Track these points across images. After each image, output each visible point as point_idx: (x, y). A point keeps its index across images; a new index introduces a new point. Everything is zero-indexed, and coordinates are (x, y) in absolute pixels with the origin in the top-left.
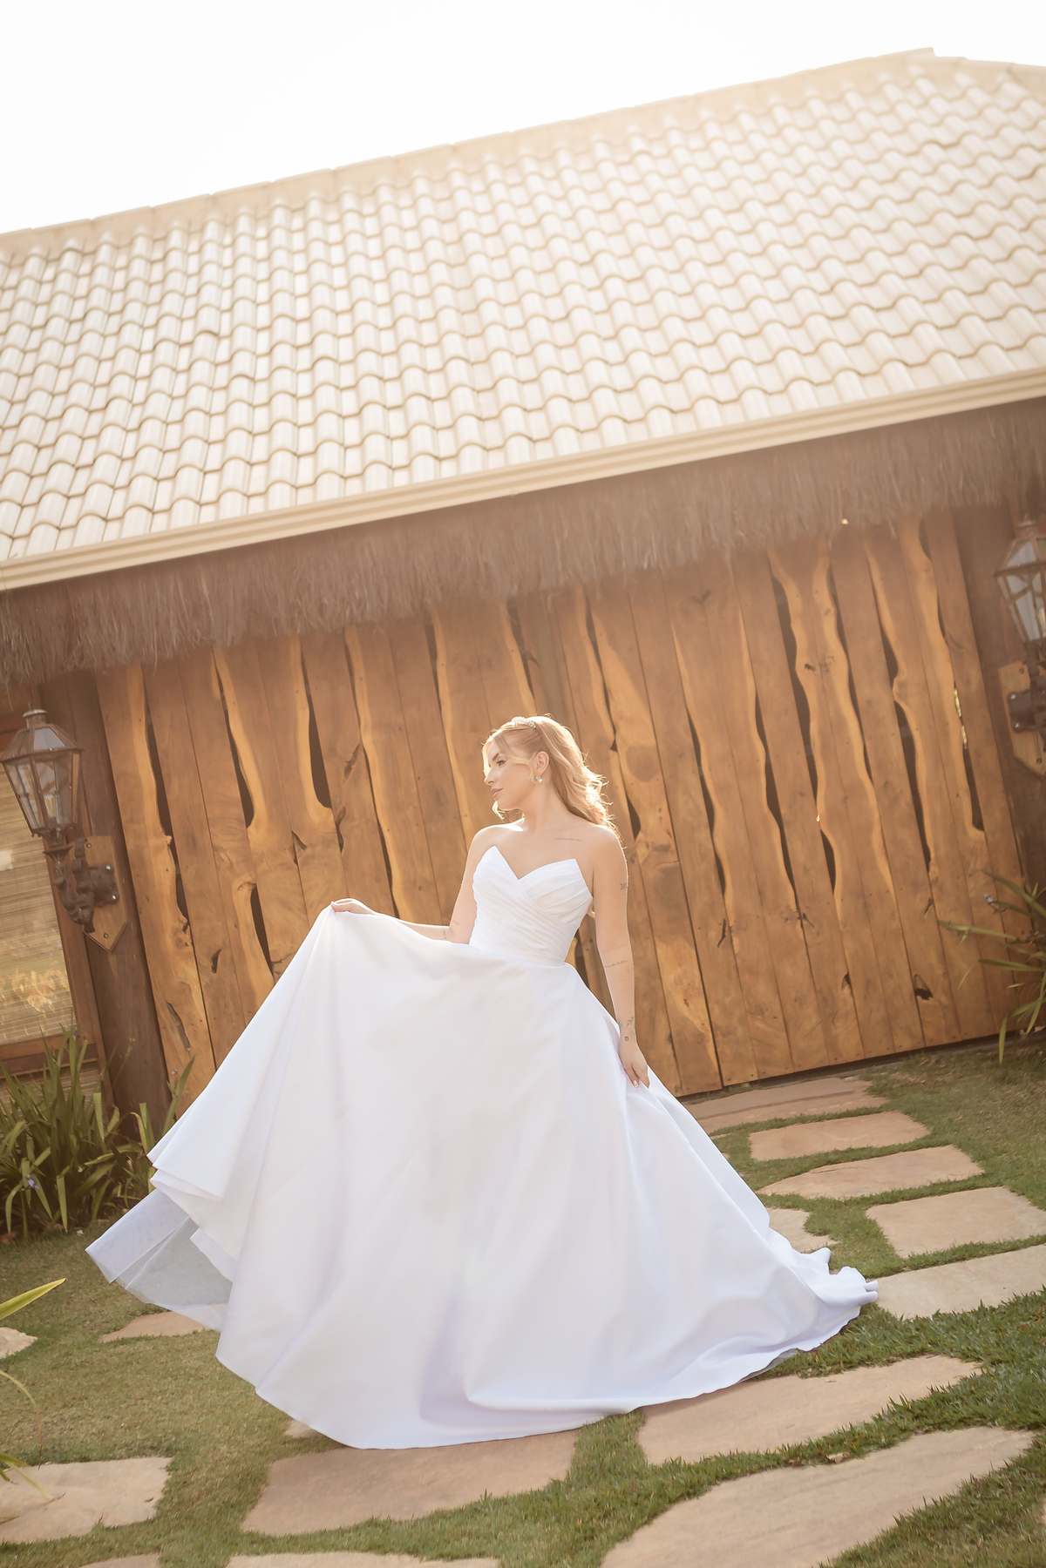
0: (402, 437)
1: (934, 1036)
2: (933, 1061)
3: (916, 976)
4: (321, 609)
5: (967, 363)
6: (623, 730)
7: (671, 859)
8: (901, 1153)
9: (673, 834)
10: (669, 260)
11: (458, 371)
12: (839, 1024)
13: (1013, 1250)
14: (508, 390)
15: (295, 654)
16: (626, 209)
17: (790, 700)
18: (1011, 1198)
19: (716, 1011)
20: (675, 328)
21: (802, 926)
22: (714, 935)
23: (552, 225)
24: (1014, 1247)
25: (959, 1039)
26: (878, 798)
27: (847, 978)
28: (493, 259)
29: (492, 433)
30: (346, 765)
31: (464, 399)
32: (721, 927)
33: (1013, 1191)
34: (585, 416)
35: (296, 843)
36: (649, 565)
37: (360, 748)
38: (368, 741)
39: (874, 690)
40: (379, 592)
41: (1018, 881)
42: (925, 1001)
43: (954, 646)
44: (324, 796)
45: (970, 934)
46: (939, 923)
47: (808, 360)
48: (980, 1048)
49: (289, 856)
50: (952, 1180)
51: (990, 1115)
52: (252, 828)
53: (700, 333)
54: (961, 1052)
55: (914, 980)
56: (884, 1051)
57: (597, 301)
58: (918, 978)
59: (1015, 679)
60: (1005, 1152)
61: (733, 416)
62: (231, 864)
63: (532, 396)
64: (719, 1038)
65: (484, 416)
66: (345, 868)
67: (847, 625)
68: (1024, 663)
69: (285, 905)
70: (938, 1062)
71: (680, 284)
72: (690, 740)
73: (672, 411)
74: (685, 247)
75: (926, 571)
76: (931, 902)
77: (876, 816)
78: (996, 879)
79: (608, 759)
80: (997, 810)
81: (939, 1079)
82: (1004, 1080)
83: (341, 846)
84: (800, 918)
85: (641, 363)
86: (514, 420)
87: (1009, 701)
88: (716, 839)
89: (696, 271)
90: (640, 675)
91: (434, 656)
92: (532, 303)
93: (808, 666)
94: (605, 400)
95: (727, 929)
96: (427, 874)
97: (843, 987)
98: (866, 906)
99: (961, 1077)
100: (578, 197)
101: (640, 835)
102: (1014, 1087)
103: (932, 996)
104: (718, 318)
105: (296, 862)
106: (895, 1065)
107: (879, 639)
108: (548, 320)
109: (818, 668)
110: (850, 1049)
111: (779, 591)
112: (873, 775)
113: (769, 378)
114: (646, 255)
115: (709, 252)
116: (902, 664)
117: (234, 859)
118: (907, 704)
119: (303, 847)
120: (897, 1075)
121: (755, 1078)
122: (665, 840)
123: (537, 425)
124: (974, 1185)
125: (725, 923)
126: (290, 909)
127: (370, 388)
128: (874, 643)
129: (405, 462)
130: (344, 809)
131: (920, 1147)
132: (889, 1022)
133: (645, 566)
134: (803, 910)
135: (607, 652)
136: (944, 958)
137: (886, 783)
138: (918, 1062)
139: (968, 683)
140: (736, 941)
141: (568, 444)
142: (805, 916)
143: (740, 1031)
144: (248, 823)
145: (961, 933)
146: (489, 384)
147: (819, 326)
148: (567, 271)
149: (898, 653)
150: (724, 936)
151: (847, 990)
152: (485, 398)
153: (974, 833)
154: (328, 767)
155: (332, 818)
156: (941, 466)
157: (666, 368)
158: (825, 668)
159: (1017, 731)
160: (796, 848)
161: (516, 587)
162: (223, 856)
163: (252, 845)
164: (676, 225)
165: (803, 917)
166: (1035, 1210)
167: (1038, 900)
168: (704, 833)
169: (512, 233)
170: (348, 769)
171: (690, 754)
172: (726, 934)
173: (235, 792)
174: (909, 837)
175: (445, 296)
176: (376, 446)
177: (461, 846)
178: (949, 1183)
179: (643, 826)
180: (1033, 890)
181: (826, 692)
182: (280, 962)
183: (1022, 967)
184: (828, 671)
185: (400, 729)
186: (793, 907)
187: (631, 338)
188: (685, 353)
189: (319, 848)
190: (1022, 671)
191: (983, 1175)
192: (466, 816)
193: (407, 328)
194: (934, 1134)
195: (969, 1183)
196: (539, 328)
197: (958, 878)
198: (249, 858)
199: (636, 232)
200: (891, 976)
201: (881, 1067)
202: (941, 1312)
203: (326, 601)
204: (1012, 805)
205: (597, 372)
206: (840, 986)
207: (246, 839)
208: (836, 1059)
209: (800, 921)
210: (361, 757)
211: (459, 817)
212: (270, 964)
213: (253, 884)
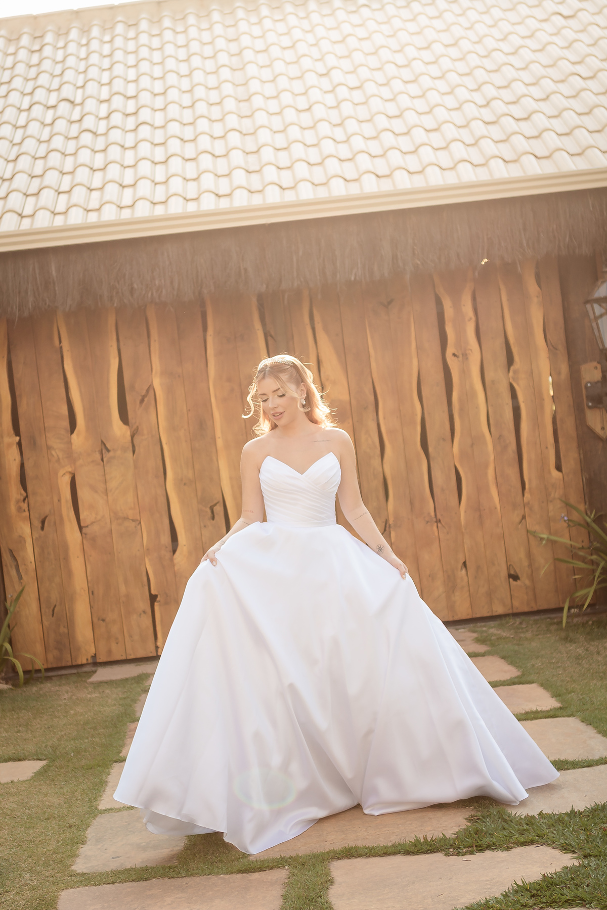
0: (194, 180)
1: (520, 605)
2: (518, 623)
3: (510, 565)
4: (132, 291)
5: (576, 158)
8: (501, 687)
10: (379, 77)
11: (234, 139)
12: (457, 594)
13: (588, 766)
14: (267, 154)
15: (111, 320)
16: (352, 42)
17: (440, 377)
18: (582, 726)
20: (382, 121)
21: (437, 527)
23: (302, 48)
24: (589, 764)
25: (535, 609)
26: (494, 446)
27: (465, 564)
28: (262, 67)
29: (255, 182)
30: (140, 398)
31: (237, 157)
32: (384, 524)
33: (583, 722)
34: (318, 175)
35: (104, 448)
36: (355, 279)
37: (151, 388)
38: (157, 383)
39: (497, 374)
40: (172, 283)
41: (582, 507)
42: (515, 583)
43: (552, 348)
44: (124, 417)
45: (548, 540)
46: (528, 531)
47: (470, 149)
48: (549, 616)
49: (98, 456)
50: (539, 710)
51: (560, 664)
52: (74, 436)
53: (398, 126)
54: (536, 617)
55: (508, 568)
56: (485, 613)
57: (330, 100)
58: (511, 567)
59: (591, 373)
60: (574, 692)
61: (418, 182)
62: (59, 459)
63: (283, 159)
65: (250, 170)
66: (136, 467)
67: (482, 328)
68: (598, 363)
69: (94, 489)
70: (521, 623)
71: (386, 93)
72: (372, 398)
73: (378, 176)
74: (391, 69)
75: (537, 297)
76: (524, 517)
77: (492, 458)
78: (568, 505)
80: (571, 460)
81: (522, 635)
82: (567, 639)
83: (134, 452)
85: (358, 143)
86: (270, 173)
87: (586, 387)
88: (385, 466)
89: (397, 85)
90: (342, 352)
91: (205, 329)
92: (286, 98)
93: (454, 355)
94: (333, 166)
95: (387, 525)
96: (190, 475)
97: (461, 569)
98: (480, 516)
99: (537, 635)
100: (320, 31)
102: (574, 645)
103: (519, 580)
104: (411, 117)
105: (102, 460)
106: (492, 623)
107: (502, 339)
108: (297, 110)
109: (461, 356)
111: (439, 303)
112: (492, 429)
113: (444, 159)
114: (364, 73)
115: (406, 74)
116: (516, 358)
117: (61, 455)
118: (518, 384)
119: (108, 451)
120: (493, 630)
123: (286, 179)
124: (555, 715)
125: (386, 522)
126: (96, 492)
127: (174, 146)
128: (499, 342)
129: (195, 196)
130: (138, 427)
131: (514, 684)
132: (490, 594)
133: (353, 279)
134: (439, 517)
135: (322, 336)
136: (529, 555)
137: (500, 436)
138: (507, 623)
139: (559, 373)
140: (393, 534)
141: (306, 193)
142: (440, 521)
144: (72, 432)
145: (542, 539)
146: (255, 149)
147: (479, 128)
148: (311, 79)
149: (515, 350)
151: (464, 571)
152: (252, 158)
153: (555, 474)
154: (129, 398)
155: (128, 433)
156: (555, 226)
157: (375, 147)
158: (465, 356)
159: (590, 408)
160: (437, 474)
161: (265, 286)
162: (53, 453)
163: (74, 447)
164: (385, 54)
165: (438, 521)
166: (599, 736)
167: (594, 521)
168: (376, 461)
169: (275, 51)
170: (142, 401)
171: (372, 408)
172: (387, 529)
173: (65, 410)
174: (512, 473)
175: (228, 89)
176: (176, 184)
177: (214, 458)
178: (537, 712)
180: (591, 514)
181: (465, 372)
182: (87, 526)
183: (581, 565)
184: (467, 359)
185: (179, 376)
186: (433, 514)
187: (352, 125)
188: (388, 139)
189: (119, 452)
190: (596, 368)
191: (561, 708)
192: (219, 438)
193: (201, 108)
194: (523, 675)
195: (551, 713)
196: (290, 115)
197: (543, 502)
198: (70, 456)
199: (358, 57)
200: (494, 564)
201: (483, 624)
202: (544, 812)
203: (135, 286)
204: (582, 457)
205: (328, 147)
206: (460, 567)
207: (70, 443)
208: (453, 617)
209: (436, 524)
210: (151, 392)
211: (214, 439)
212: (81, 528)
213: (72, 473)
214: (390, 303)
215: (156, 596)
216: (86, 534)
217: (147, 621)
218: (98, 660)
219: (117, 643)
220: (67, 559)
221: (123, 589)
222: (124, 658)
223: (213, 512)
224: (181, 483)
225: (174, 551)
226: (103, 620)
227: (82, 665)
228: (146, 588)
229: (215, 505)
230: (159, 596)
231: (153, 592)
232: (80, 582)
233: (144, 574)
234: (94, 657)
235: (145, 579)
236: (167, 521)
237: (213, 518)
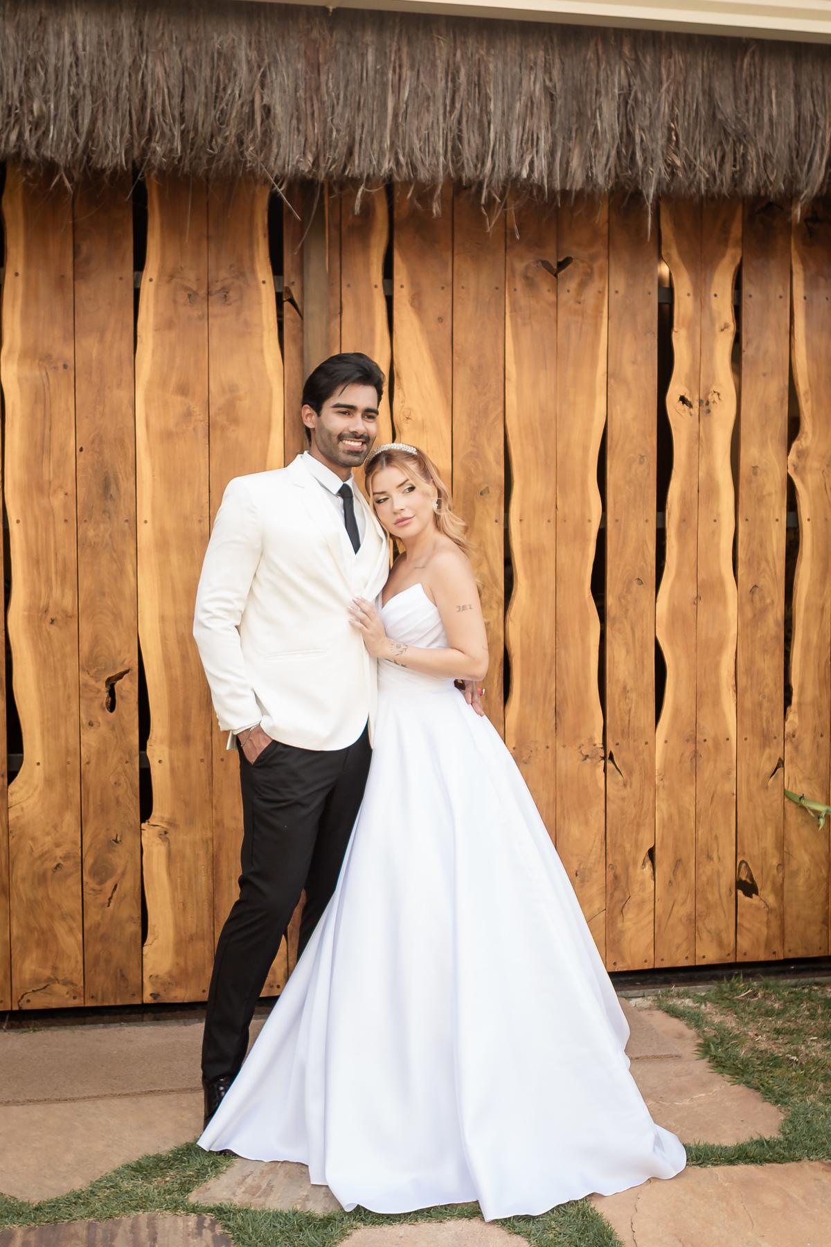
1: (751, 948)
3: (742, 863)
12: (629, 915)
21: (605, 770)
25: (781, 956)
26: (740, 608)
27: (651, 853)
36: (529, 176)
39: (764, 453)
40: (74, 113)
42: (747, 899)
46: (786, 794)
48: (818, 979)
55: (738, 870)
56: (680, 959)
58: (744, 865)
67: (748, 352)
72: (500, 473)
76: (781, 763)
77: (733, 632)
84: (604, 758)
88: (510, 625)
91: (139, 264)
96: (68, 602)
97: (644, 864)
98: (696, 754)
103: (757, 894)
106: (701, 990)
109: (696, 404)
110: (636, 951)
112: (740, 572)
116: (808, 424)
118: (803, 481)
120: (707, 1007)
128: (775, 388)
132: (693, 921)
133: (525, 174)
134: (611, 747)
136: (782, 844)
137: (756, 586)
138: (733, 990)
142: (611, 757)
149: (806, 407)
151: (647, 869)
158: (705, 406)
160: (616, 652)
161: (310, 158)
165: (608, 758)
171: (497, 493)
174: (770, 666)
177: (129, 569)
181: (701, 441)
184: (708, 412)
185: (65, 367)
186: (599, 741)
197: (822, 736)
200: (710, 858)
201: (682, 989)
206: (640, 862)
208: (615, 964)
209: (603, 762)
211: (134, 523)
214: (562, 265)
223: (112, 693)
224: (40, 615)
225: (12, 775)
229: (120, 676)
237: (112, 707)
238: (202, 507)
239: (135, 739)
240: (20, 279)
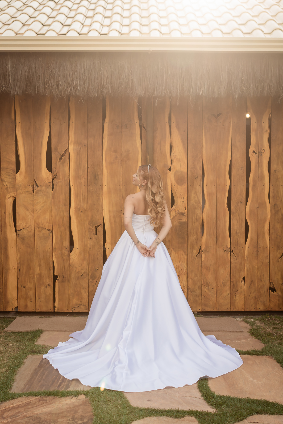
0: (107, 26)
1: (274, 307)
3: (271, 282)
4: (58, 86)
6: (175, 164)
7: (184, 219)
9: (187, 209)
12: (237, 296)
14: (154, 17)
15: (48, 107)
19: (190, 282)
21: (231, 255)
22: (195, 252)
26: (271, 210)
27: (244, 278)
29: (145, 29)
30: (60, 156)
32: (199, 249)
35: (35, 184)
37: (67, 150)
38: (71, 148)
39: (278, 166)
42: (273, 293)
44: (49, 167)
49: (31, 189)
52: (18, 175)
55: (270, 284)
56: (253, 309)
62: (7, 187)
64: (189, 293)
65: (143, 24)
66: (53, 198)
67: (273, 138)
69: (27, 208)
72: (201, 173)
77: (269, 217)
79: (167, 173)
83: (53, 189)
84: (230, 251)
88: (204, 214)
90: (186, 142)
91: (104, 119)
93: (254, 152)
95: (201, 250)
96: (85, 206)
97: (242, 281)
98: (257, 251)
101: (174, 207)
103: (276, 292)
105: (33, 191)
106: (257, 317)
109: (258, 153)
110: (240, 306)
112: (271, 201)
117: (8, 186)
119: (38, 186)
120: (258, 322)
121: (200, 311)
122: (184, 211)
125: (200, 248)
126: (28, 210)
128: (282, 147)
130: (57, 174)
132: (256, 299)
133: (200, 94)
134: (232, 249)
135: (174, 131)
137: (275, 205)
138: (266, 318)
140: (203, 256)
143: (198, 292)
144: (17, 172)
150: (199, 253)
151: (243, 283)
154: (53, 155)
155: (51, 177)
158: (261, 154)
160: (234, 222)
162: (4, 184)
163: (17, 182)
165: (232, 251)
168: (199, 211)
170: (61, 158)
171: (200, 178)
173: (14, 159)
177: (101, 198)
179: (175, 203)
181: (259, 163)
182: (20, 230)
185: (85, 146)
186: (229, 247)
189: (44, 188)
198: (14, 186)
200: (261, 281)
201: (251, 316)
203: (60, 83)
206: (241, 281)
207: (15, 179)
208: (233, 309)
209: (230, 252)
210: (67, 154)
211: (102, 186)
212: (16, 231)
213: (15, 197)
214: (218, 115)
215: (57, 276)
216: (19, 235)
217: (50, 291)
218: (19, 311)
219: (31, 302)
220: (6, 248)
221: (38, 270)
222: (34, 311)
223: (96, 230)
224: (78, 210)
225: (71, 251)
226: (24, 287)
227: (9, 313)
228: (52, 271)
229: (98, 226)
230: (59, 277)
231: (55, 274)
232: (12, 263)
233: (51, 262)
234: (17, 308)
235: (52, 266)
236: (68, 233)
237: (96, 234)
238: (120, 182)
239: (102, 243)
240: (74, 123)
